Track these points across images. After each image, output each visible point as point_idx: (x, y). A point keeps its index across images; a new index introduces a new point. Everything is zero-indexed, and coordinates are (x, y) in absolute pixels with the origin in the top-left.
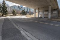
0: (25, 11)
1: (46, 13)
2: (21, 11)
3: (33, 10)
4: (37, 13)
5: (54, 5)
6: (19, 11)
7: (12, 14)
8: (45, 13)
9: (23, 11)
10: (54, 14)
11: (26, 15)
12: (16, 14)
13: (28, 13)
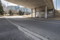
0: (22, 11)
1: (43, 13)
2: (18, 11)
3: (30, 10)
4: (34, 13)
5: (50, 5)
6: (16, 11)
7: (9, 14)
8: (41, 13)
9: (20, 11)
10: (50, 14)
11: (23, 15)
12: (13, 14)
13: (25, 13)
